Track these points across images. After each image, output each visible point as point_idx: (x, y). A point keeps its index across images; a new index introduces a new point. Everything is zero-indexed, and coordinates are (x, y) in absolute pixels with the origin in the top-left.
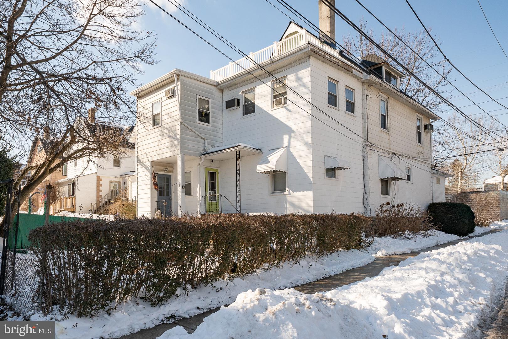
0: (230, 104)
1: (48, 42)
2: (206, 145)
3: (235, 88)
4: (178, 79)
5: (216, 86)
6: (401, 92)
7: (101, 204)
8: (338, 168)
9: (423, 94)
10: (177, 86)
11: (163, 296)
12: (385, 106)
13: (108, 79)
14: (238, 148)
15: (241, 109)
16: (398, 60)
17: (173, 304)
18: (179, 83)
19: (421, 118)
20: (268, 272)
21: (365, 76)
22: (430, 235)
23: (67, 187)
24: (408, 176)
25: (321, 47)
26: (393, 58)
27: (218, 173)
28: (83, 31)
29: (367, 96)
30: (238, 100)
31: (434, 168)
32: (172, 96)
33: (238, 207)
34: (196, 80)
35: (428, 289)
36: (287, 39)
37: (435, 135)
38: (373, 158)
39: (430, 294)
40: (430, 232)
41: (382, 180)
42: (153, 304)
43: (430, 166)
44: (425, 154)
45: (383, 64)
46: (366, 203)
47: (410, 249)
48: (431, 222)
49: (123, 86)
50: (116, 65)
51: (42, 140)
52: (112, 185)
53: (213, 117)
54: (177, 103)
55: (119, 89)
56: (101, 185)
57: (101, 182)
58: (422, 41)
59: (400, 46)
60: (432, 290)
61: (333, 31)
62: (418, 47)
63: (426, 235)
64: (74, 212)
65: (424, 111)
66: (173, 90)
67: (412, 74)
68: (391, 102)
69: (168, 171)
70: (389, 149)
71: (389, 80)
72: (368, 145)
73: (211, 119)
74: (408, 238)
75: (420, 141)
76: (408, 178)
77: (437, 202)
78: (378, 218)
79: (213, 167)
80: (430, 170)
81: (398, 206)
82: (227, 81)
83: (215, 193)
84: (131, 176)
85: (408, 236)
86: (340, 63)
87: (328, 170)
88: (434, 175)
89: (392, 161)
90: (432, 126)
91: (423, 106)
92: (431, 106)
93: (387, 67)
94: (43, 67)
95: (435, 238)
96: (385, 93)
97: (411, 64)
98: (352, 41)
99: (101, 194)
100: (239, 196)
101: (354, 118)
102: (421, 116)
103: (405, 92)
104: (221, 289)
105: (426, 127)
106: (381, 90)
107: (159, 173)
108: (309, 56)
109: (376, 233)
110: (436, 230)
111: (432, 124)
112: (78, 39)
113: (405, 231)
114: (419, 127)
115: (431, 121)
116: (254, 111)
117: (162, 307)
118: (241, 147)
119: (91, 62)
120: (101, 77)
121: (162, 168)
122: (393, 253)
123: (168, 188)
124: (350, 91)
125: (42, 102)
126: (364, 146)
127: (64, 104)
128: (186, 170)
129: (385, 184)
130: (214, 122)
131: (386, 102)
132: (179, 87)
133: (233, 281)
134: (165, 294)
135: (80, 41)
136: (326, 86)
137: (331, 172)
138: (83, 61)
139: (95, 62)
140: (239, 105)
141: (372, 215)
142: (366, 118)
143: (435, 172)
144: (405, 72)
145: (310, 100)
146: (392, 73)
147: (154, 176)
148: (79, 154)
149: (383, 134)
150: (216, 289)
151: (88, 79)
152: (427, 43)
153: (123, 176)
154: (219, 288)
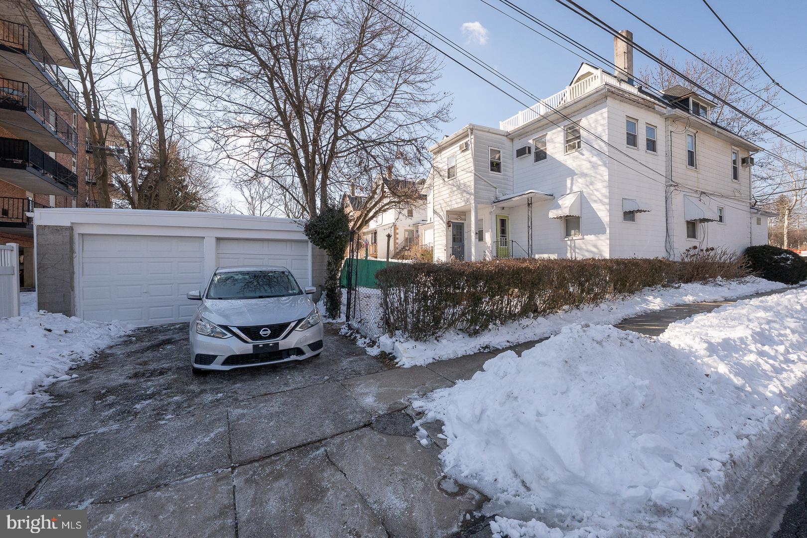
0: (521, 152)
1: (363, 114)
2: (498, 193)
3: (526, 136)
4: (472, 133)
5: (507, 136)
6: (713, 124)
7: (397, 251)
8: (638, 210)
9: (740, 122)
10: (471, 139)
11: (479, 329)
12: (692, 141)
13: (414, 140)
14: (530, 195)
15: (532, 156)
16: (707, 88)
17: (487, 336)
18: (472, 137)
19: (738, 151)
20: (569, 313)
21: (669, 111)
22: (748, 282)
23: (370, 236)
24: (721, 217)
25: (618, 86)
26: (699, 87)
27: (508, 219)
28: (391, 100)
29: (671, 132)
30: (529, 148)
31: (752, 207)
32: (467, 149)
33: (530, 252)
34: (489, 132)
35: (752, 336)
36: (577, 83)
37: (755, 169)
38: (678, 199)
39: (755, 341)
40: (748, 278)
41: (688, 222)
42: (470, 336)
43: (748, 205)
44: (742, 191)
45: (690, 96)
46: (668, 247)
47: (723, 297)
48: (748, 267)
49: (426, 144)
50: (418, 127)
51: (349, 196)
52: (407, 233)
53: (504, 166)
54: (470, 156)
55: (423, 148)
56: (398, 234)
57: (397, 231)
58: (739, 62)
59: (710, 72)
60: (757, 338)
61: (630, 66)
62: (734, 70)
63: (742, 282)
64: (376, 257)
65: (742, 143)
66: (466, 144)
67: (724, 102)
68: (701, 136)
69: (461, 220)
70: (698, 188)
71: (697, 113)
72: (672, 185)
73: (502, 168)
74: (720, 285)
75: (735, 176)
76: (721, 220)
77: (758, 245)
78: (683, 263)
79: (504, 214)
80: (748, 209)
81: (707, 250)
82: (519, 130)
83: (506, 239)
84: (424, 224)
85: (720, 283)
86: (640, 100)
87: (626, 213)
88: (754, 215)
89: (700, 200)
90: (752, 159)
91: (741, 137)
92: (750, 136)
93: (694, 98)
94: (362, 135)
95: (754, 285)
96: (693, 127)
97: (724, 91)
98: (650, 72)
99: (397, 241)
100: (530, 241)
101: (656, 157)
102: (738, 149)
103: (717, 122)
104: (527, 326)
105: (744, 161)
106: (689, 124)
107: (453, 221)
108: (606, 97)
109: (680, 279)
110: (756, 276)
111: (752, 157)
112: (387, 108)
113: (716, 277)
114: (734, 162)
115: (751, 153)
116: (545, 158)
117: (478, 338)
118: (533, 194)
119: (397, 126)
120: (408, 139)
121: (456, 216)
122: (703, 300)
123: (461, 235)
124: (651, 129)
125: (363, 165)
126: (667, 186)
127: (380, 165)
128: (479, 218)
129: (692, 227)
130: (505, 170)
131: (694, 137)
132: (473, 140)
133: (537, 320)
134: (480, 327)
135: (388, 109)
136: (624, 126)
137: (630, 215)
138: (390, 126)
139: (400, 126)
140: (529, 152)
141: (676, 260)
142: (669, 156)
143: (756, 211)
144: (716, 100)
145: (607, 142)
146: (701, 104)
147: (449, 224)
148: (387, 207)
149: (691, 173)
150: (522, 326)
151: (398, 142)
152: (745, 65)
153: (416, 225)
154: (526, 325)
